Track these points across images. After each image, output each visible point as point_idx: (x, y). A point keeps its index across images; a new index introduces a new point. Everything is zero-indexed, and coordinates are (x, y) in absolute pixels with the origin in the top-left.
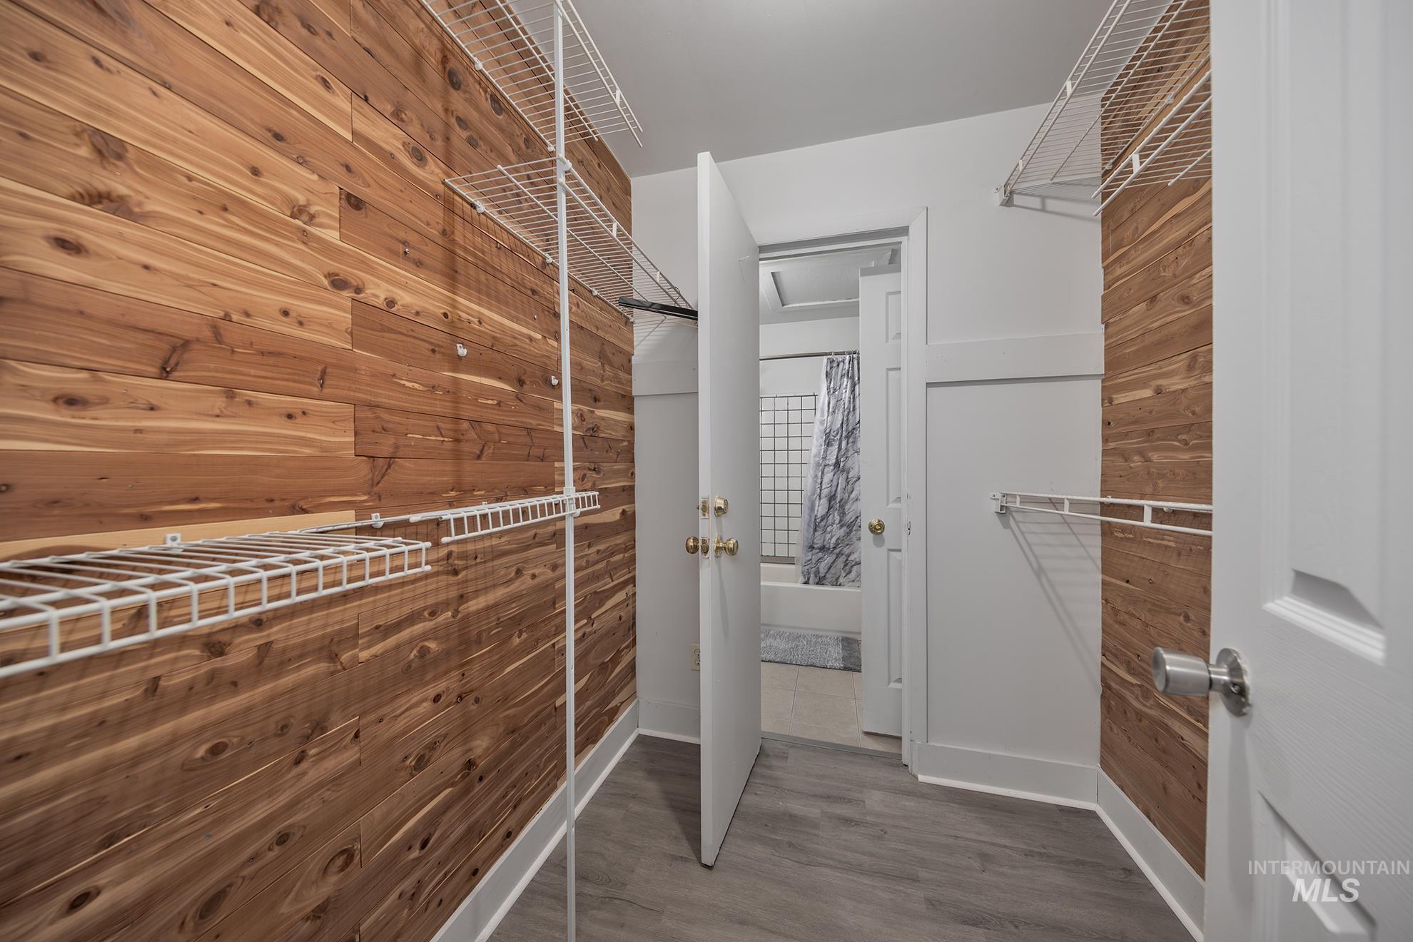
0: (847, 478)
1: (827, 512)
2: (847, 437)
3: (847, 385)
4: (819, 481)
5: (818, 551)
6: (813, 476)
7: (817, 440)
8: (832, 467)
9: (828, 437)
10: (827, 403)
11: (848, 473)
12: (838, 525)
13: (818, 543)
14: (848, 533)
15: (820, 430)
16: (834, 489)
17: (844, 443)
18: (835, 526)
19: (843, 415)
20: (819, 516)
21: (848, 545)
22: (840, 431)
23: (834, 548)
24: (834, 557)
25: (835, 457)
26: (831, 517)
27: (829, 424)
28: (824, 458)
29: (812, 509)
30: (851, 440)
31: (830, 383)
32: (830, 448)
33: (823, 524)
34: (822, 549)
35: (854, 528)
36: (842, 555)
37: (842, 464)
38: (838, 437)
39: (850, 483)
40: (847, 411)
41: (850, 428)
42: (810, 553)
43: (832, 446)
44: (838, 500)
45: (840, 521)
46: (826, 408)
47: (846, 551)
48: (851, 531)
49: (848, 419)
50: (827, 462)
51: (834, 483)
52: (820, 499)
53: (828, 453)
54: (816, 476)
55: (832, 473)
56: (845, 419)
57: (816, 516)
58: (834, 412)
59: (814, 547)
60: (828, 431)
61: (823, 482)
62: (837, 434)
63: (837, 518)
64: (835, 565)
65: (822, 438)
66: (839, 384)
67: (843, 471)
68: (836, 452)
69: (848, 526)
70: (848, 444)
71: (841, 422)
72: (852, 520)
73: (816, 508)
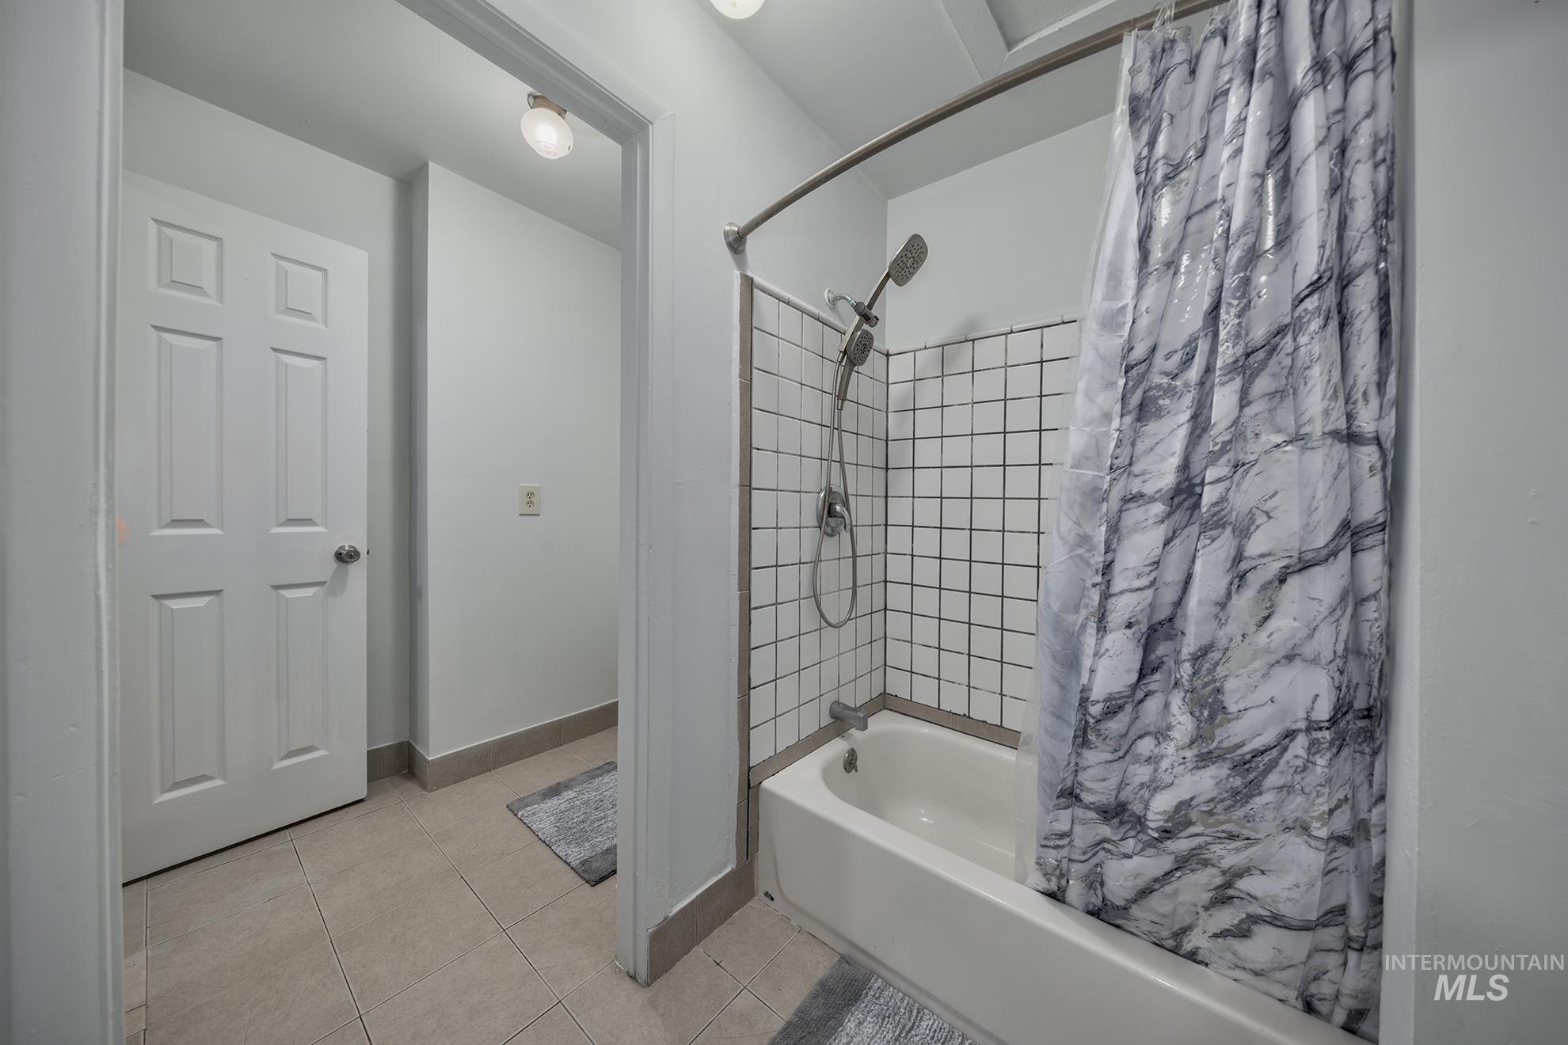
0: (1239, 558)
1: (1135, 687)
2: (1246, 367)
3: (1242, 120)
4: (1098, 559)
5: (1092, 815)
6: (1072, 538)
7: (1089, 398)
8: (1159, 508)
9: (1142, 377)
10: (1133, 234)
11: (1243, 533)
12: (1189, 754)
13: (1098, 787)
14: (1235, 792)
15: (1102, 357)
16: (1169, 595)
17: (1223, 402)
18: (1169, 748)
19: (1221, 271)
20: (1098, 692)
21: (1232, 837)
22: (1203, 346)
23: (1167, 833)
24: (1166, 863)
25: (1175, 461)
26: (1152, 705)
27: (1144, 321)
28: (1123, 468)
29: (1070, 660)
30: (1263, 384)
31: (1152, 143)
32: (1152, 427)
33: (1114, 726)
34: (1115, 812)
35: (1273, 779)
36: (1206, 863)
37: (1209, 495)
38: (1194, 374)
39: (1255, 580)
40: (1246, 240)
41: (1259, 333)
42: (1065, 815)
43: (1159, 414)
44: (1189, 646)
45: (1197, 738)
46: (1132, 256)
47: (1229, 856)
48: (1253, 788)
49: (1246, 282)
50: (1135, 486)
51: (1172, 573)
52: (1102, 628)
53: (1141, 447)
54: (1085, 540)
55: (1159, 534)
56: (1232, 282)
57: (1085, 689)
58: (1172, 265)
59: (1077, 798)
60: (1139, 352)
61: (1117, 567)
62: (1188, 360)
63: (1183, 724)
64: (1168, 889)
65: (1111, 385)
66: (1196, 137)
67: (1217, 522)
68: (1178, 443)
69: (1242, 766)
70: (1244, 401)
71: (1206, 302)
72: (1258, 743)
73: (1087, 662)
